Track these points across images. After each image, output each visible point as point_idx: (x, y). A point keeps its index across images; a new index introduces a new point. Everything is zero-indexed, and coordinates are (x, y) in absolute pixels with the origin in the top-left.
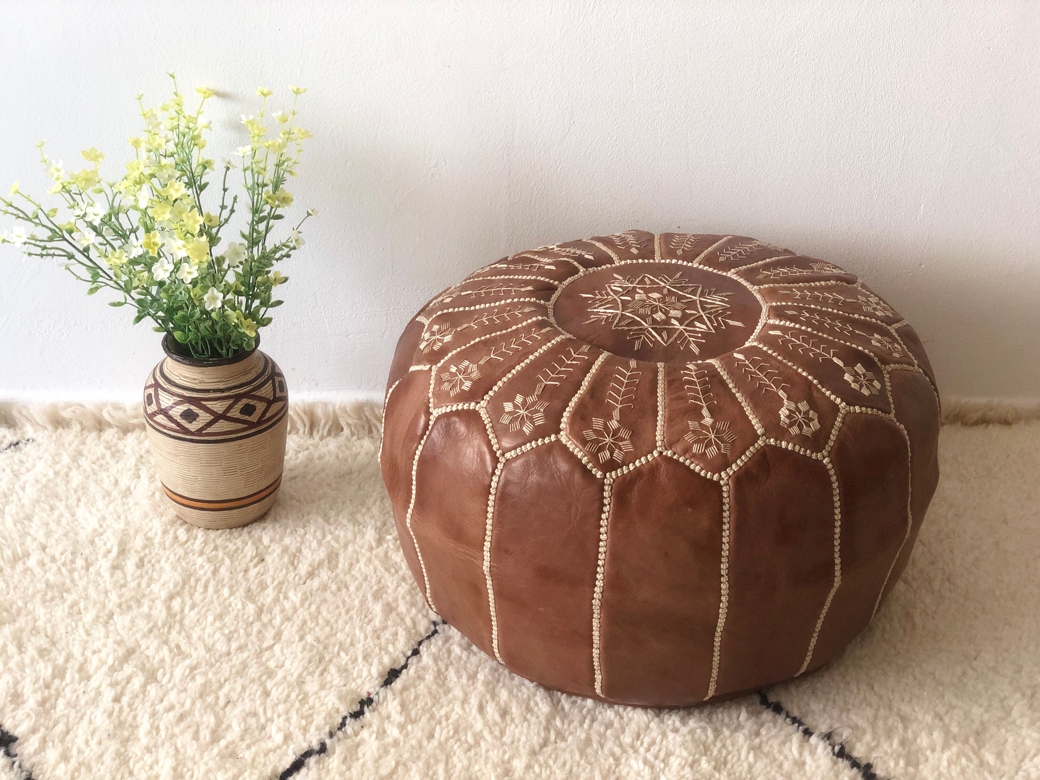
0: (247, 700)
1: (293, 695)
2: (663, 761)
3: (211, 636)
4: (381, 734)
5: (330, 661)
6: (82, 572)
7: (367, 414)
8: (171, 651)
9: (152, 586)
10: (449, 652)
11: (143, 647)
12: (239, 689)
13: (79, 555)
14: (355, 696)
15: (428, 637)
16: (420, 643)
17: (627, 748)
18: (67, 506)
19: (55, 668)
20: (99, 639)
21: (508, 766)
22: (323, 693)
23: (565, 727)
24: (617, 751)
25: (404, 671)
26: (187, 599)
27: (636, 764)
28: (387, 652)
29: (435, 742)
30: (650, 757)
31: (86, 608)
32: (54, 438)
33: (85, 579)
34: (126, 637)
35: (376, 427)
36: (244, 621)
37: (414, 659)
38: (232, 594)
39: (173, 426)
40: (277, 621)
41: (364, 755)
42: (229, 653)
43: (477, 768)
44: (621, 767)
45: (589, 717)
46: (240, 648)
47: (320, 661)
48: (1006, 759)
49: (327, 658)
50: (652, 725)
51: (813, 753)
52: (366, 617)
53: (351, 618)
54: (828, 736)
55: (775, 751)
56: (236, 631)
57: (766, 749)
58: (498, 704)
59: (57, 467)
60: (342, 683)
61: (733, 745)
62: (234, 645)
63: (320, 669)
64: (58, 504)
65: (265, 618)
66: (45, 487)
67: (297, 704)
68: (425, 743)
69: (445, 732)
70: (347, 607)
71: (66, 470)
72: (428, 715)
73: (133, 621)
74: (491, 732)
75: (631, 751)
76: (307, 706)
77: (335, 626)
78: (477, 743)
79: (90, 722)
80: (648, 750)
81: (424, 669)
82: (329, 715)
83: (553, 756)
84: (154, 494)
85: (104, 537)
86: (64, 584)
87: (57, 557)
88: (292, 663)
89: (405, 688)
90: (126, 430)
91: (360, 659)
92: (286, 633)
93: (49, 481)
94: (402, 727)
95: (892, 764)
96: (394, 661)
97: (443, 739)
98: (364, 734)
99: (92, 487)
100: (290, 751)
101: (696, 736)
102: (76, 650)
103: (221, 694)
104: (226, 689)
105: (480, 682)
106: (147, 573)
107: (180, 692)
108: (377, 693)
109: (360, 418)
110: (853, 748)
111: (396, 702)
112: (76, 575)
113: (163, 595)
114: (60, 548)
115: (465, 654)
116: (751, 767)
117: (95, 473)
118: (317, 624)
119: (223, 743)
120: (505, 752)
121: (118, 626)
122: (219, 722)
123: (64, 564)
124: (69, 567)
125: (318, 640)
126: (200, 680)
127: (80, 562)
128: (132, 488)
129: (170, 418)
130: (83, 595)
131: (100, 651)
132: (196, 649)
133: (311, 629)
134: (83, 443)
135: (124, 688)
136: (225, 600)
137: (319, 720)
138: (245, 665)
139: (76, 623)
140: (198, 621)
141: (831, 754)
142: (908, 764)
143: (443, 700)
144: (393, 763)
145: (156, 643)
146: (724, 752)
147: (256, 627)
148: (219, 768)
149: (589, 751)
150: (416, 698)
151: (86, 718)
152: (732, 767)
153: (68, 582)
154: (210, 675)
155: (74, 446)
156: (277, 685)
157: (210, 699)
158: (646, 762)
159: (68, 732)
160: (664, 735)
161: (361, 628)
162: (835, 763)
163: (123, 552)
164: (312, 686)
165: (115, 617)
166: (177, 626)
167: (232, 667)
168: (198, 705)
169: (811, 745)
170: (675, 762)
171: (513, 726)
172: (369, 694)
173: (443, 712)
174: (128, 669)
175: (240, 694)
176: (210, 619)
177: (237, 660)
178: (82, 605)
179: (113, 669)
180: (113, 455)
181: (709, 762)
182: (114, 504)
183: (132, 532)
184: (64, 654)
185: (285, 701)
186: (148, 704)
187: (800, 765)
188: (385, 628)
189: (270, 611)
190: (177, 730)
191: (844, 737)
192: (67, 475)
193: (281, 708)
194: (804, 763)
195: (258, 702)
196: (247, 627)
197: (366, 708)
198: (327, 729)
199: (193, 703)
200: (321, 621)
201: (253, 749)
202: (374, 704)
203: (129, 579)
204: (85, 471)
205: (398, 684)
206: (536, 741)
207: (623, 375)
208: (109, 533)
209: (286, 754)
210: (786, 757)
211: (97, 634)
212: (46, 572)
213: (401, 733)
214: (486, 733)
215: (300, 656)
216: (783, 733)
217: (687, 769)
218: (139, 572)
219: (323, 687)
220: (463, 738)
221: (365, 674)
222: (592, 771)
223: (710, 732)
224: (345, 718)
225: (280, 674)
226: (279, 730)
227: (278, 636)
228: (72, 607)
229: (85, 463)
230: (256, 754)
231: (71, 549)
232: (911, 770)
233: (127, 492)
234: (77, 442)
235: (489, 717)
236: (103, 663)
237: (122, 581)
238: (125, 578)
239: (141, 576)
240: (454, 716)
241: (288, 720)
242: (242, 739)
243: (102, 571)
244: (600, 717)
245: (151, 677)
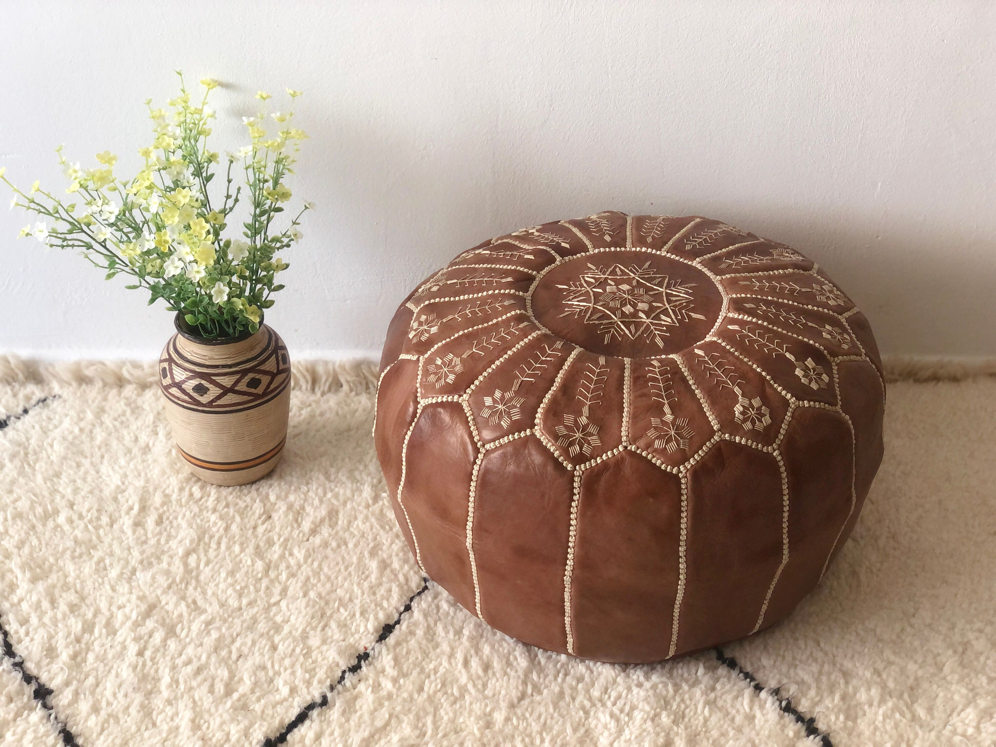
0: (257, 654)
1: (298, 650)
2: (628, 715)
3: (224, 591)
4: (376, 687)
5: (331, 616)
6: (108, 528)
7: (364, 371)
8: (188, 606)
9: (171, 542)
10: (438, 607)
11: (163, 602)
12: (250, 643)
13: (104, 513)
14: (353, 651)
15: (419, 594)
16: (412, 599)
17: (597, 702)
18: (92, 463)
19: (85, 622)
20: (123, 594)
21: (489, 718)
22: (325, 648)
23: (541, 680)
24: (587, 704)
25: (397, 626)
26: (202, 556)
27: (604, 717)
28: (382, 608)
29: (425, 695)
30: (616, 710)
31: (111, 564)
32: (78, 394)
33: (110, 536)
34: (147, 593)
36: (253, 577)
37: (406, 615)
38: (242, 550)
39: (186, 398)
40: (283, 577)
41: (361, 707)
42: (240, 609)
43: (461, 720)
44: (590, 720)
45: (562, 672)
46: (251, 604)
47: (322, 617)
48: (936, 714)
49: (328, 614)
50: (619, 679)
51: (762, 707)
52: (363, 573)
53: (350, 574)
54: (776, 692)
55: (729, 705)
56: (246, 586)
57: (720, 703)
58: (481, 659)
59: (82, 424)
60: (342, 638)
61: (691, 699)
62: (245, 601)
63: (322, 624)
64: (84, 461)
65: (272, 574)
66: (72, 443)
67: (302, 659)
68: (416, 696)
69: (433, 685)
70: (346, 563)
71: (90, 427)
72: (418, 669)
73: (153, 578)
74: (475, 686)
75: (599, 705)
76: (310, 660)
77: (335, 582)
78: (462, 696)
79: (117, 675)
80: (614, 704)
81: (416, 624)
82: (330, 668)
83: (530, 709)
84: (170, 451)
85: (126, 494)
86: (90, 541)
87: (84, 514)
88: (296, 619)
89: (398, 644)
90: (144, 386)
91: (358, 615)
92: (291, 589)
93: (75, 438)
94: (395, 681)
95: (833, 718)
96: (388, 616)
97: (431, 692)
98: (362, 687)
99: (114, 443)
100: (295, 704)
101: (658, 691)
102: (103, 605)
103: (234, 648)
104: (238, 644)
105: (465, 638)
106: (166, 530)
107: (197, 646)
108: (373, 649)
109: (358, 376)
110: (798, 703)
111: (390, 657)
112: (101, 532)
113: (181, 551)
114: (87, 505)
115: (452, 609)
116: (706, 721)
117: (117, 430)
118: (319, 580)
119: (235, 696)
120: (486, 705)
121: (140, 582)
122: (232, 675)
123: (90, 521)
124: (95, 524)
125: (320, 596)
126: (214, 635)
127: (105, 519)
128: (151, 444)
129: (184, 391)
130: (108, 551)
131: (125, 606)
132: (211, 604)
133: (314, 585)
134: (105, 399)
135: (146, 642)
136: (236, 556)
137: (321, 674)
138: (255, 620)
139: (103, 578)
140: (212, 577)
141: (778, 709)
142: (847, 718)
143: (432, 655)
144: (387, 716)
145: (174, 599)
146: (683, 706)
147: (264, 583)
148: (233, 720)
149: (562, 704)
150: (408, 653)
151: (113, 672)
152: (690, 720)
153: (94, 538)
154: (224, 630)
155: (97, 402)
156: (284, 640)
157: (224, 653)
158: (612, 715)
159: (97, 685)
160: (629, 689)
161: (359, 584)
162: (782, 717)
163: (143, 509)
164: (314, 641)
165: (138, 573)
166: (194, 582)
167: (243, 622)
168: (213, 659)
169: (760, 700)
170: (638, 715)
171: (494, 680)
172: (366, 648)
173: (431, 666)
174: (150, 624)
175: (250, 648)
176: (223, 575)
177: (247, 615)
178: (107, 562)
179: (137, 625)
180: (133, 412)
181: (668, 716)
182: (134, 461)
183: (151, 489)
184: (92, 609)
185: (291, 656)
186: (168, 658)
187: (751, 718)
188: (380, 584)
189: (277, 567)
190: (194, 684)
191: (791, 693)
192: (91, 432)
193: (287, 662)
194: (754, 717)
195: (267, 657)
196: (256, 583)
197: (362, 662)
198: (328, 683)
199: (209, 657)
200: (322, 577)
201: (263, 702)
202: (370, 659)
203: (150, 535)
204: (107, 428)
205: (391, 639)
206: (515, 694)
207: (593, 372)
208: (131, 490)
209: (291, 706)
210: (738, 711)
211: (121, 590)
212: (74, 529)
213: (394, 686)
214: (470, 686)
215: (304, 612)
216: (736, 688)
217: (649, 723)
218: (158, 529)
219: (324, 642)
220: (449, 691)
221: (362, 629)
222: (564, 723)
223: (670, 687)
224: (344, 672)
225: (286, 629)
226: (286, 683)
227: (284, 592)
228: (98, 563)
229: (107, 420)
230: (265, 706)
231: (96, 506)
232: (850, 723)
233: (146, 449)
234: (100, 397)
235: (473, 671)
236: (127, 618)
237: (143, 538)
238: (146, 535)
239: (160, 533)
240: (442, 670)
241: (293, 673)
242: (253, 692)
243: (125, 528)
244: (572, 671)
245: (171, 632)
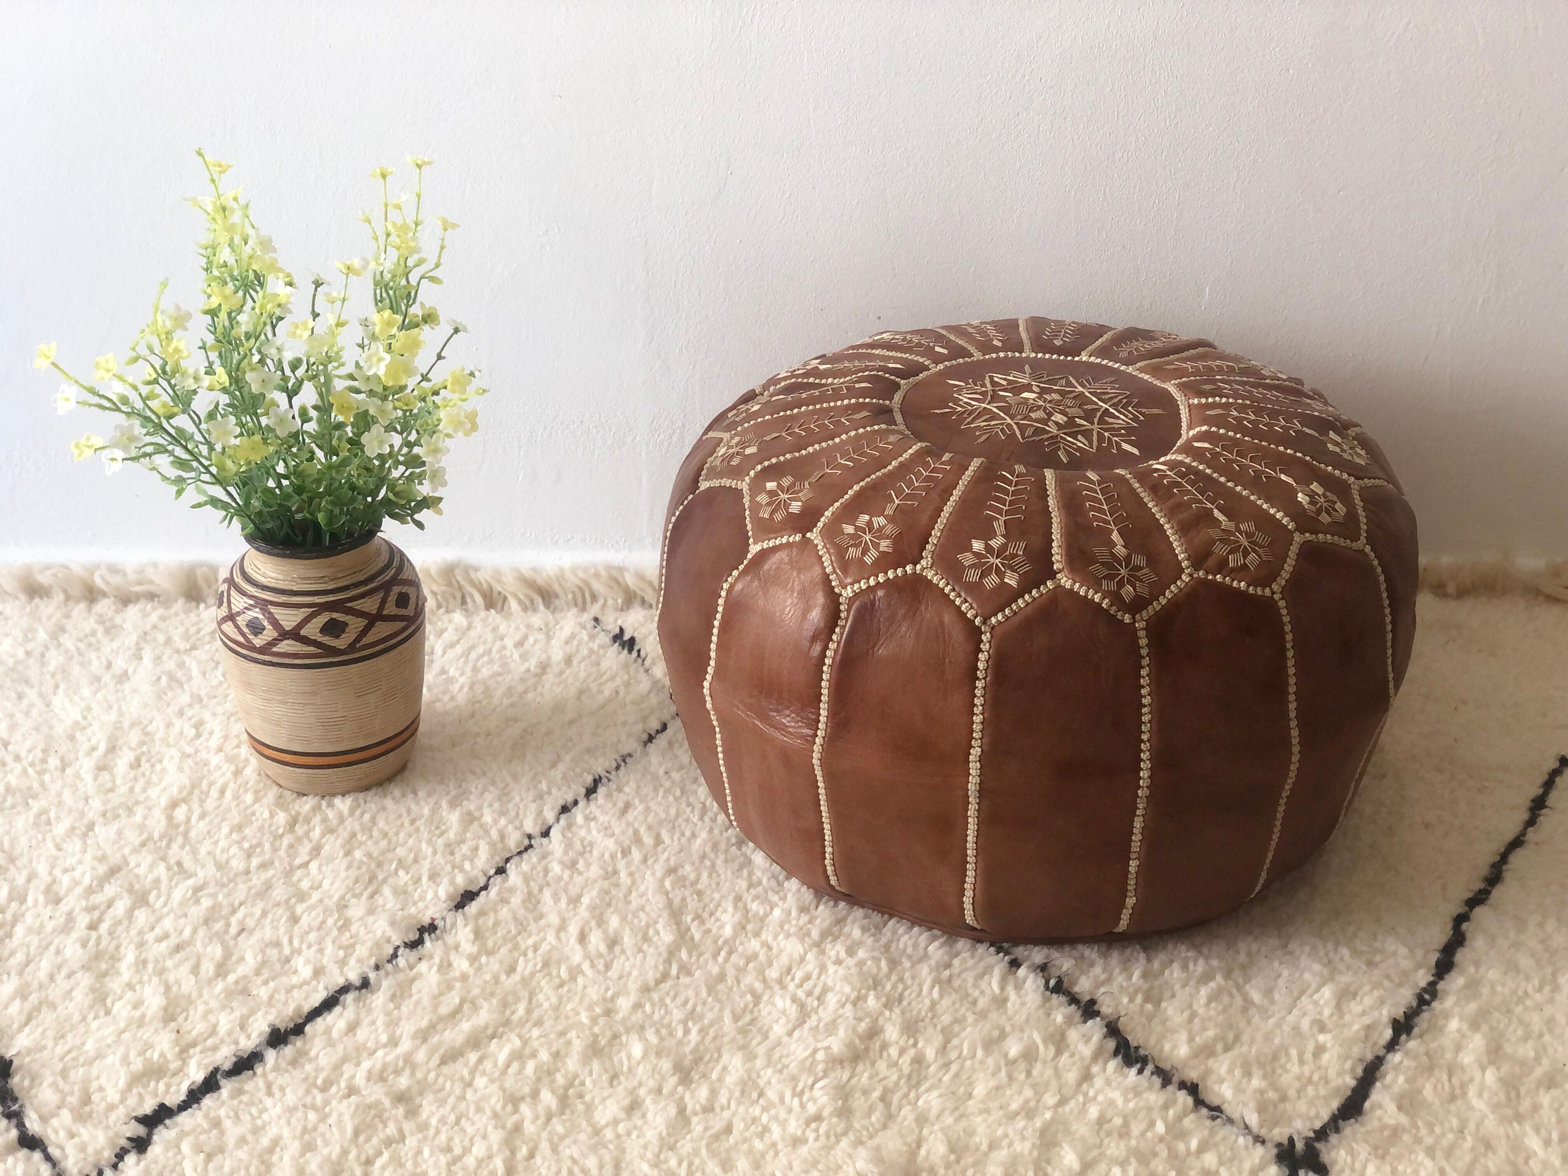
0: (268, 928)
1: (330, 921)
2: (818, 999)
3: (224, 850)
4: (445, 966)
5: (385, 881)
6: (57, 774)
7: (459, 578)
8: (169, 868)
9: (150, 791)
10: (546, 871)
11: (132, 865)
12: (258, 913)
13: (52, 753)
14: (414, 922)
15: (520, 853)
16: (507, 860)
17: (773, 984)
18: (40, 694)
19: (12, 889)
20: (73, 854)
21: (609, 1005)
22: (371, 919)
23: (693, 959)
24: (759, 986)
25: (483, 893)
26: (196, 807)
27: (782, 1002)
28: (462, 869)
29: (516, 977)
30: (800, 994)
31: (58, 818)
32: (28, 609)
33: (60, 783)
34: (109, 852)
35: (472, 596)
36: (271, 833)
37: (497, 880)
38: (257, 800)
40: (317, 833)
41: (420, 991)
42: (247, 872)
43: (569, 1007)
44: (761, 1006)
45: (726, 949)
46: (264, 866)
47: (371, 881)
48: (1277, 997)
49: (380, 878)
50: (809, 956)
51: (1018, 987)
52: (437, 828)
53: (417, 830)
54: (1043, 968)
55: (969, 985)
56: (259, 844)
57: (956, 983)
58: (605, 932)
59: (30, 646)
60: (398, 907)
61: (913, 978)
62: (255, 862)
63: (370, 890)
64: (28, 691)
65: (300, 830)
66: (12, 670)
67: (335, 932)
68: (503, 977)
69: (531, 964)
70: (413, 816)
71: (41, 649)
72: (509, 946)
73: (120, 833)
74: (592, 965)
75: (777, 987)
76: (348, 934)
77: (394, 839)
78: (573, 978)
79: (57, 953)
80: (801, 985)
81: (512, 890)
82: (377, 945)
83: (672, 994)
84: (159, 679)
85: (88, 731)
86: (30, 788)
87: (23, 754)
88: (332, 884)
89: (482, 913)
90: (126, 600)
91: (425, 879)
92: (327, 847)
93: (18, 662)
94: (473, 959)
95: (1125, 1000)
96: (471, 881)
97: (527, 973)
98: (423, 967)
99: (76, 670)
100: (321, 987)
101: (865, 968)
102: (42, 869)
103: (234, 920)
104: (240, 915)
105: (584, 906)
106: (144, 775)
107: (178, 917)
108: (444, 919)
109: (450, 585)
110: (1074, 983)
111: (469, 928)
112: (47, 778)
113: (163, 802)
114: (28, 744)
115: (566, 874)
116: (934, 1004)
117: (80, 654)
118: (371, 837)
119: (231, 978)
120: (608, 989)
121: (100, 839)
122: (228, 954)
123: (32, 764)
124: (38, 768)
125: (369, 855)
126: (206, 903)
127: (53, 762)
128: (130, 672)
130: (56, 801)
131: (73, 869)
132: (203, 866)
133: (361, 844)
134: (68, 616)
135: (103, 913)
136: (247, 808)
137: (362, 950)
138: (268, 886)
139: (44, 835)
140: (209, 833)
141: (1042, 988)
142: (1146, 1000)
143: (533, 927)
144: (457, 1000)
145: (149, 859)
146: (900, 987)
147: (286, 841)
148: (223, 1007)
149: (721, 987)
150: (496, 924)
151: (52, 949)
152: (909, 1004)
153: (36, 785)
154: (220, 898)
155: (54, 620)
156: (310, 909)
157: (218, 926)
158: (794, 999)
160: (823, 968)
161: (429, 842)
162: (1046, 1000)
163: (112, 749)
164: (356, 910)
165: (96, 828)
166: (180, 839)
167: (250, 888)
168: (202, 932)
169: (1017, 979)
170: (832, 1000)
171: (623, 958)
172: (433, 920)
173: (530, 942)
174: (110, 890)
175: (259, 920)
176: (225, 830)
177: (257, 880)
178: (52, 814)
179: (89, 891)
180: (107, 631)
181: (878, 998)
182: (104, 691)
183: (126, 725)
184: (25, 873)
185: (319, 928)
186: (133, 932)
187: (1001, 1002)
188: (462, 841)
189: (308, 820)
190: (169, 963)
191: (1064, 969)
192: (43, 656)
193: (312, 937)
194: (1005, 1000)
195: (282, 930)
196: (275, 839)
197: (426, 936)
198: (372, 961)
199: (195, 931)
200: (375, 833)
201: (272, 984)
202: (438, 932)
203: (119, 781)
204: (67, 651)
205: (473, 908)
206: (651, 976)
208: (96, 726)
209: (315, 990)
210: (982, 993)
211: (70, 849)
212: (6, 773)
213: (471, 965)
214: (586, 966)
215: (343, 874)
216: (982, 965)
217: (848, 1007)
218: (132, 773)
219: (371, 911)
220: (554, 973)
221: (430, 896)
222: (721, 1010)
223: (884, 964)
224: (397, 948)
225: (315, 896)
226: (307, 962)
227: (316, 851)
228: (39, 815)
229: (67, 641)
230: (276, 990)
231: (41, 745)
232: (1150, 1007)
233: (124, 677)
234: (59, 614)
235: (591, 947)
236: (77, 883)
237: (109, 785)
238: (114, 782)
239: (136, 779)
240: (545, 947)
241: (321, 951)
242: (258, 973)
243: (82, 772)
244: (740, 949)
245: (141, 899)
